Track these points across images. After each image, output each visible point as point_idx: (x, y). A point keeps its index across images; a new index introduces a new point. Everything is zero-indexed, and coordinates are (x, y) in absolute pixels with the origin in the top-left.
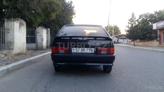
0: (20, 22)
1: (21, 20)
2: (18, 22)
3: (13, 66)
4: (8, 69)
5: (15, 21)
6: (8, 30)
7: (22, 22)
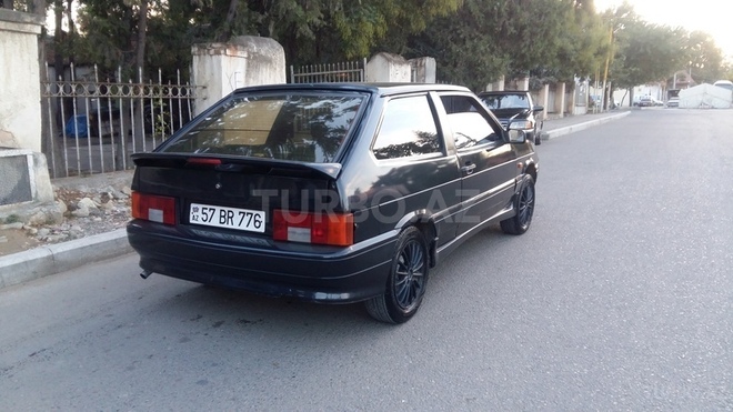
0: (249, 53)
1: (257, 42)
2: (239, 53)
3: (82, 248)
4: (52, 258)
5: (222, 52)
6: (204, 87)
7: (263, 52)
